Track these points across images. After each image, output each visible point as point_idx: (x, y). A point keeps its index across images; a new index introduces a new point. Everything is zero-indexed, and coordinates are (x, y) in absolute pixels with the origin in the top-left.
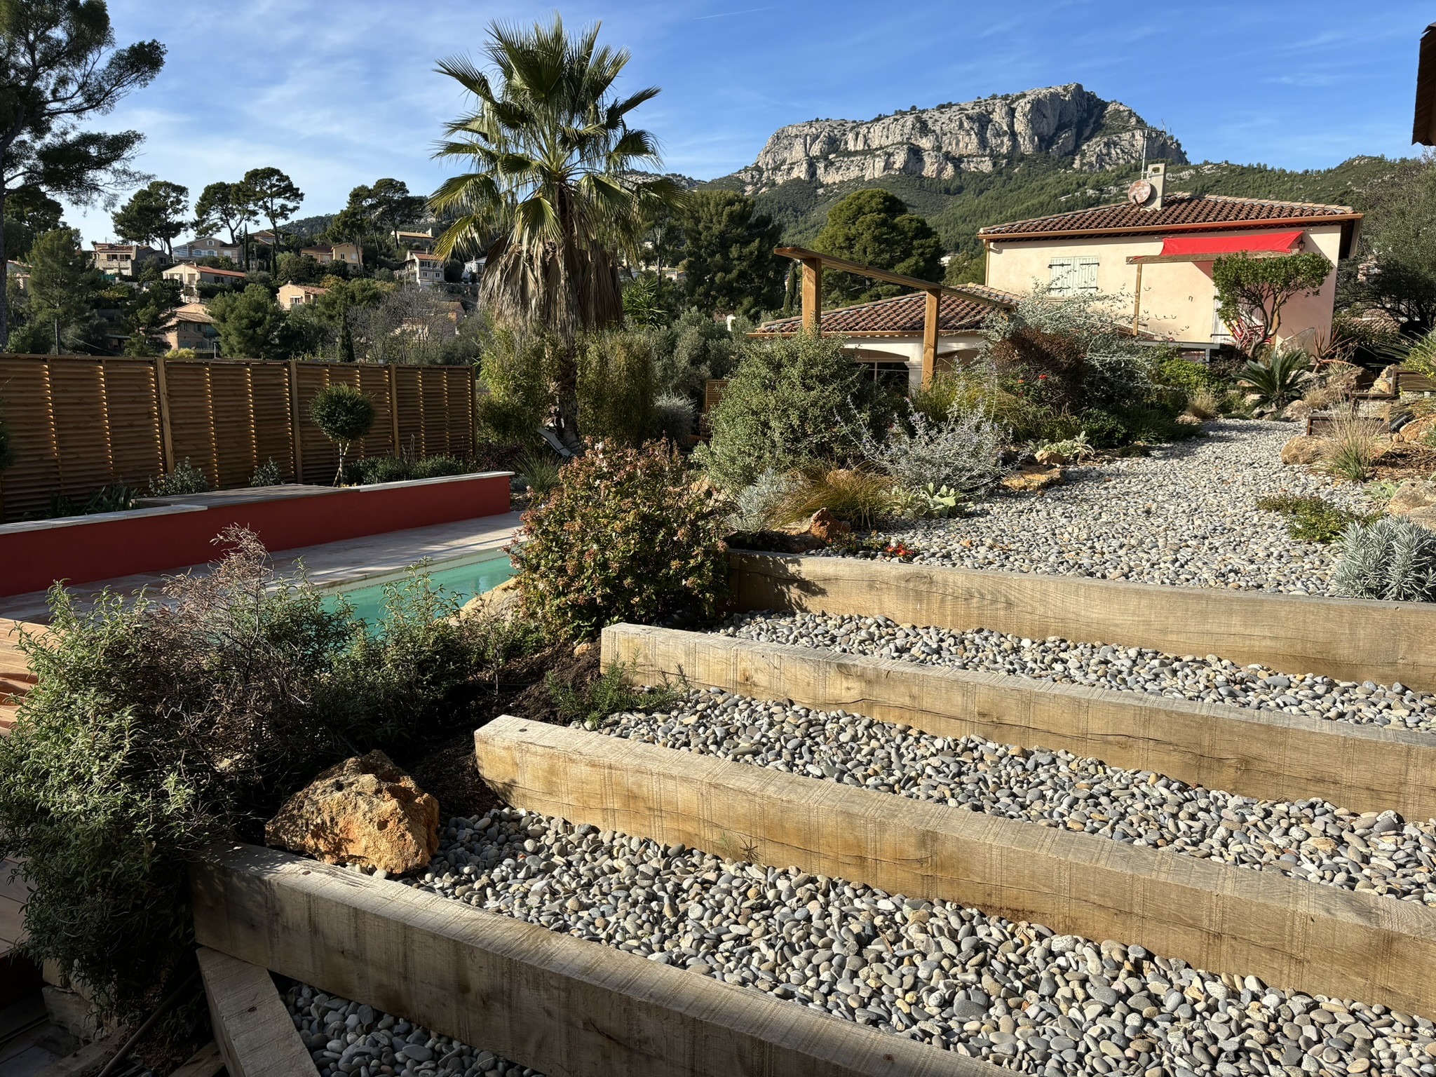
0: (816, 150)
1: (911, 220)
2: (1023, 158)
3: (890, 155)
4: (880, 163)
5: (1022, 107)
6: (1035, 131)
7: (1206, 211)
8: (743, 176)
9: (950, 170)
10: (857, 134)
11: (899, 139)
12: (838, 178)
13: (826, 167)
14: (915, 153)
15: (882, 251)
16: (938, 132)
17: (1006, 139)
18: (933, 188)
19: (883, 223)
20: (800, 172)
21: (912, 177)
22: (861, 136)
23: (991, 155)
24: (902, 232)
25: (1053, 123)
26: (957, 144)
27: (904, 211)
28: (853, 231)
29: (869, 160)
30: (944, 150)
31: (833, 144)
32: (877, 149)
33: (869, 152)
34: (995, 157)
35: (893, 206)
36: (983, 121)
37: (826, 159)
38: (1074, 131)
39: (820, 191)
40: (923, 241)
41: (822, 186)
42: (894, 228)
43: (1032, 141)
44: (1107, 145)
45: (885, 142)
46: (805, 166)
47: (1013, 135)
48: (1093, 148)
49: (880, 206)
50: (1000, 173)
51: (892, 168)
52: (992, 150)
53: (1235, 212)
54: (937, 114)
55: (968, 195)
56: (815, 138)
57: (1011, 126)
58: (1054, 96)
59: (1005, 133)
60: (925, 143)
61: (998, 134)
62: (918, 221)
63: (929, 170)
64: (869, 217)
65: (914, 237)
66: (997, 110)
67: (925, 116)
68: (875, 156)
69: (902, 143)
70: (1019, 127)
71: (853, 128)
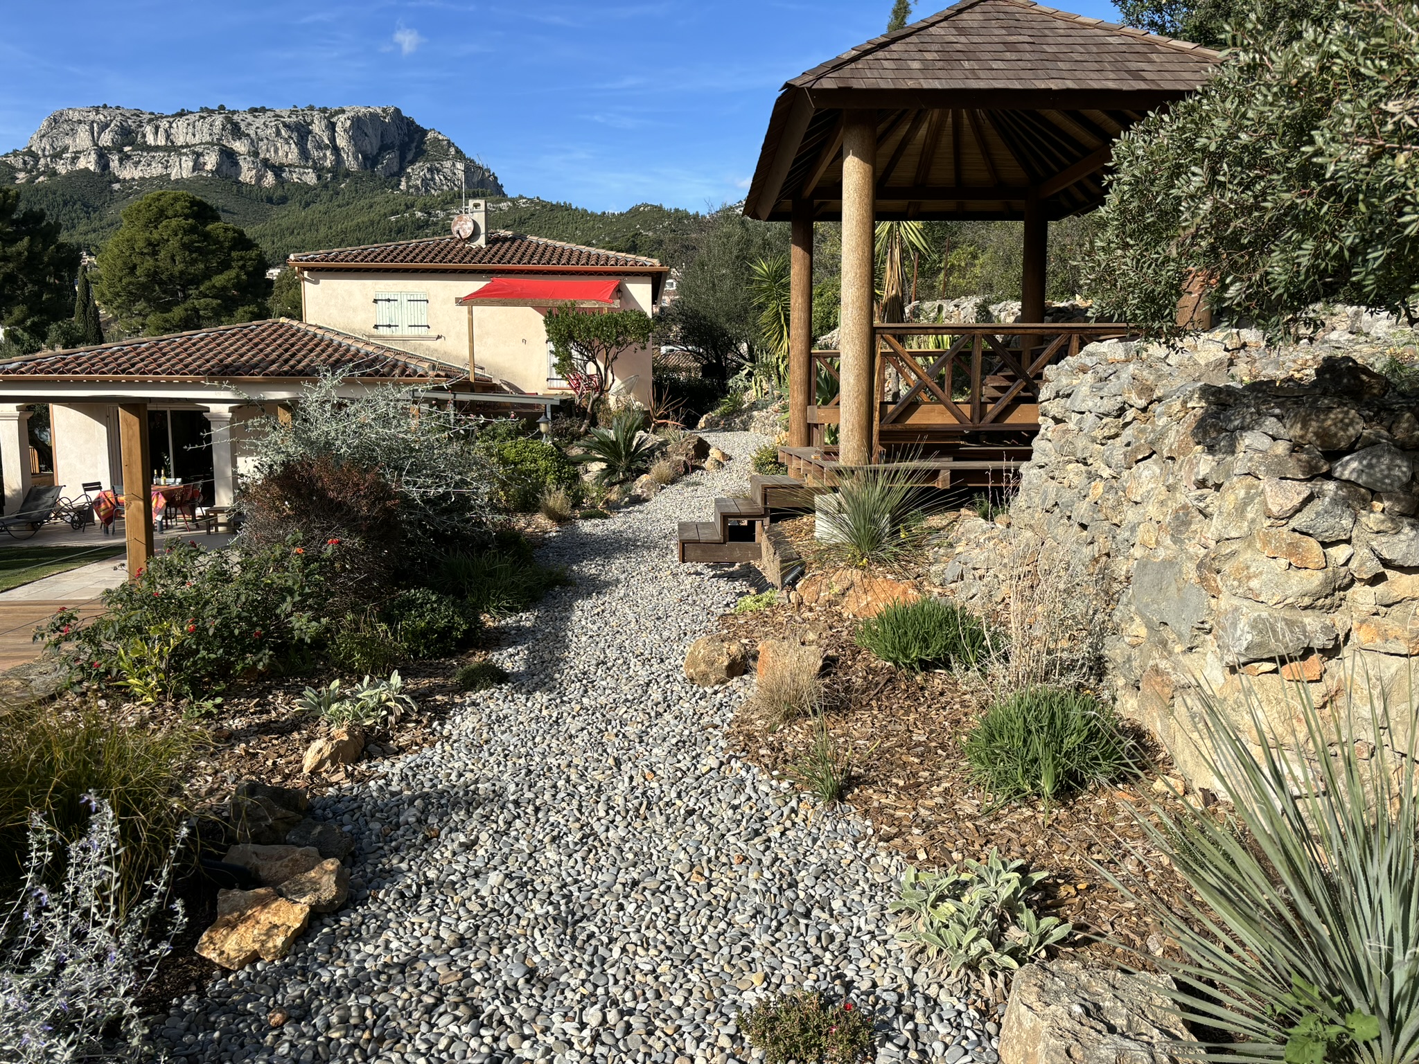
0: (106, 139)
1: (226, 230)
2: (348, 174)
3: (199, 155)
4: (188, 163)
5: (342, 122)
6: (358, 149)
7: (530, 252)
8: (11, 160)
9: (270, 179)
10: (157, 128)
11: (208, 139)
12: (137, 174)
13: (121, 161)
14: (229, 156)
15: (194, 262)
16: (253, 136)
17: (328, 153)
18: (253, 195)
19: (192, 230)
20: (88, 162)
21: (229, 182)
22: (161, 131)
23: (315, 168)
24: (217, 242)
25: (376, 143)
26: (276, 151)
27: (218, 219)
28: (156, 236)
29: (174, 158)
30: (262, 156)
31: (128, 136)
32: (182, 147)
33: (172, 148)
34: (319, 170)
35: (202, 212)
36: (302, 132)
37: (121, 151)
38: (397, 153)
39: (116, 186)
40: (243, 253)
41: (118, 180)
42: (206, 236)
43: (356, 158)
44: (430, 170)
45: (191, 140)
46: (93, 157)
47: (336, 150)
48: (417, 171)
49: (186, 211)
50: (326, 186)
51: (203, 169)
52: (315, 163)
53: (556, 255)
54: (250, 118)
55: (293, 206)
56: (104, 127)
57: (333, 139)
58: (374, 116)
59: (327, 147)
60: (240, 146)
61: (320, 147)
62: (235, 231)
63: (247, 175)
64: (174, 222)
65: (232, 248)
66: (316, 122)
67: (235, 117)
68: (181, 154)
69: (212, 144)
70: (341, 142)
71: (150, 121)
